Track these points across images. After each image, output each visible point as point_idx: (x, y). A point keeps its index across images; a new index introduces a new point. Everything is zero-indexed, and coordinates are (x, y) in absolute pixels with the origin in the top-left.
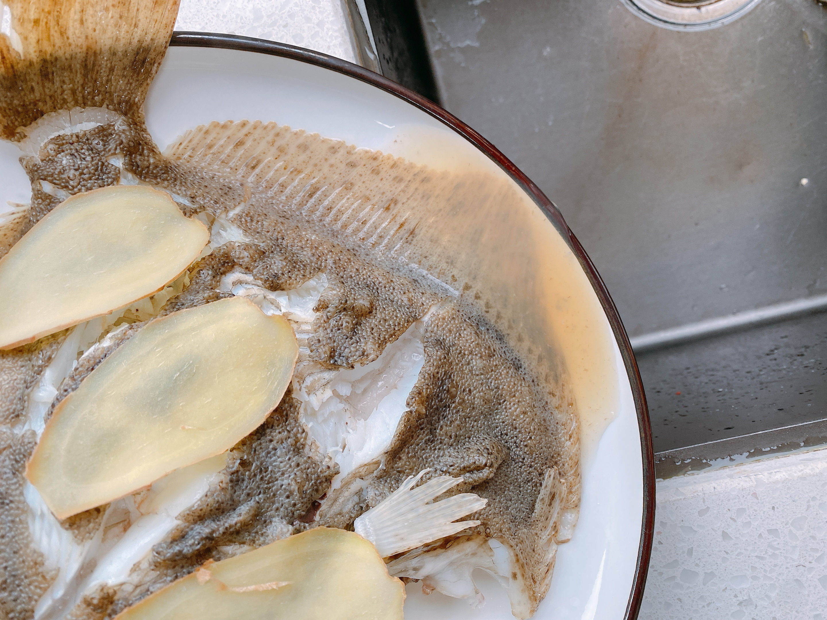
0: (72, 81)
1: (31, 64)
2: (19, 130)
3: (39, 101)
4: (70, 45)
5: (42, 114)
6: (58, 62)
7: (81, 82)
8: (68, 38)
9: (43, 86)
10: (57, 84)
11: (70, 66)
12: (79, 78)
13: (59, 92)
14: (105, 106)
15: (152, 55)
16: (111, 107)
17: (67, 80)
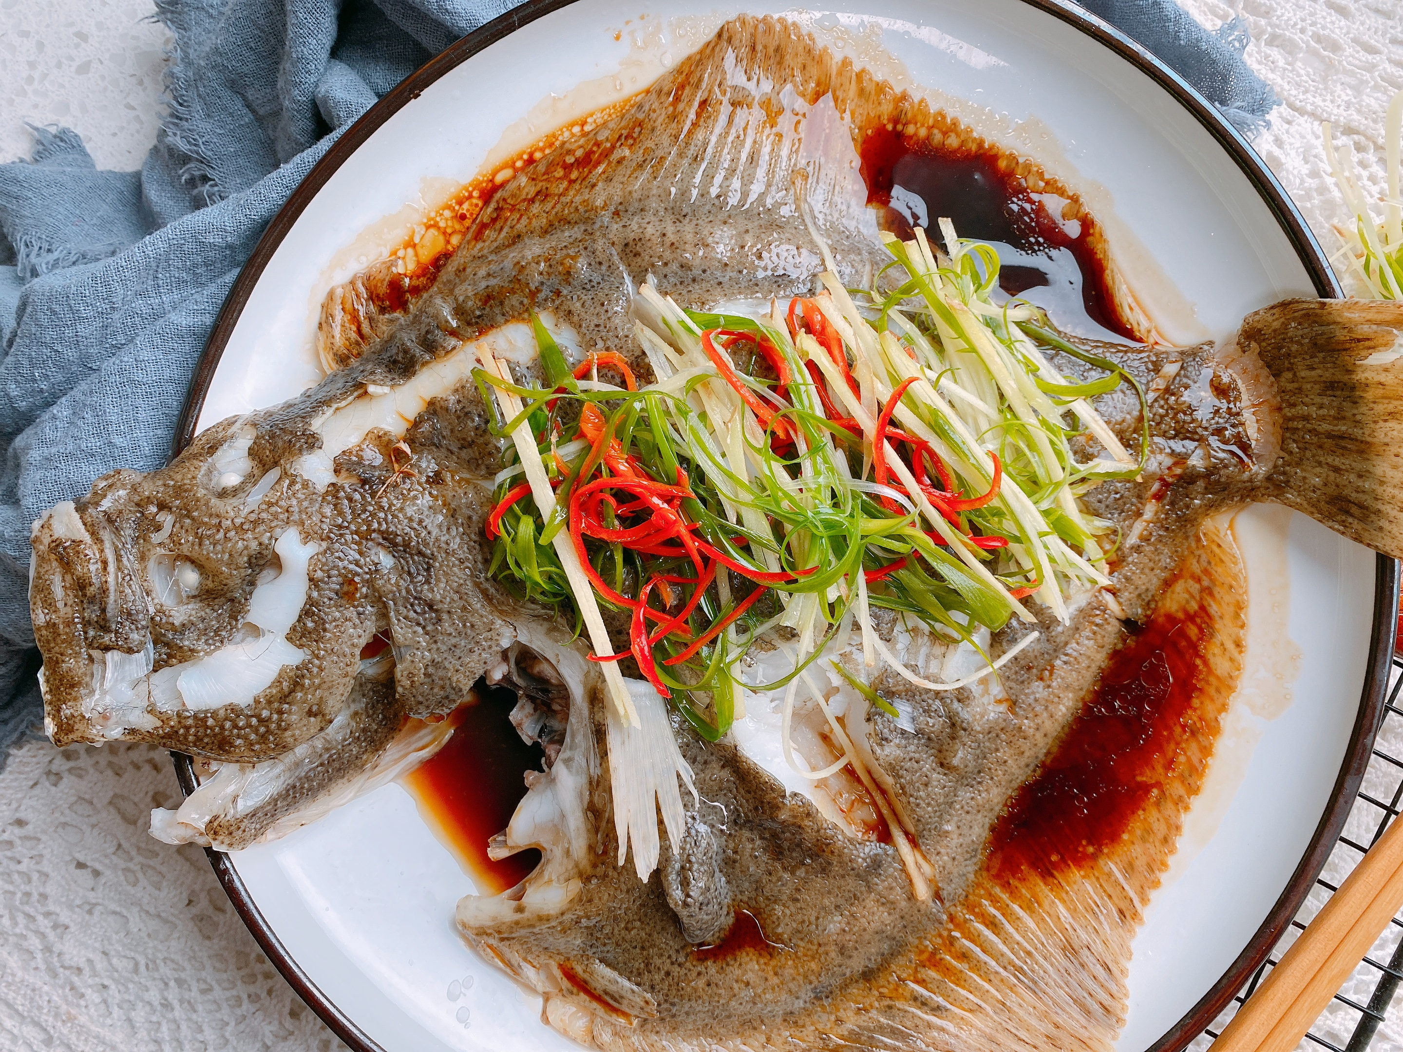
0: (1323, 418)
1: (1349, 372)
2: (1253, 344)
3: (1295, 375)
4: (1375, 422)
5: (1277, 375)
6: (1350, 404)
7: (1319, 429)
8: (1386, 421)
9: (1315, 383)
10: (1318, 400)
11: (1344, 418)
12: (1325, 427)
13: (1306, 400)
14: (1282, 454)
15: (1356, 525)
16: (1280, 462)
17: (1322, 412)
